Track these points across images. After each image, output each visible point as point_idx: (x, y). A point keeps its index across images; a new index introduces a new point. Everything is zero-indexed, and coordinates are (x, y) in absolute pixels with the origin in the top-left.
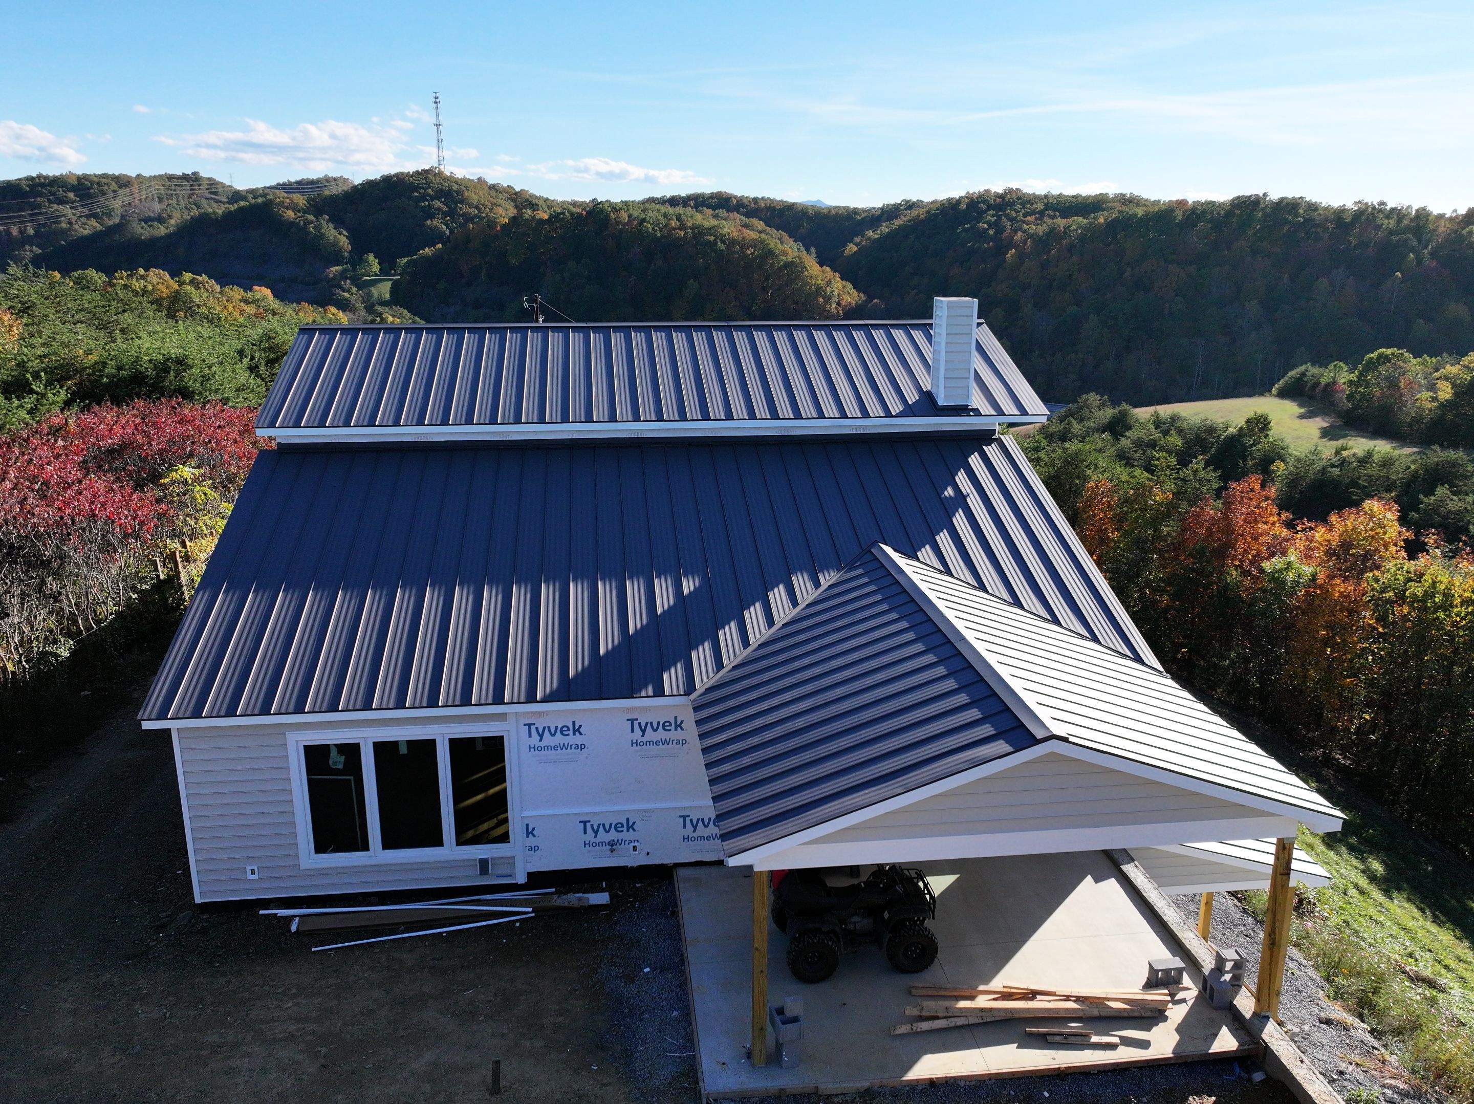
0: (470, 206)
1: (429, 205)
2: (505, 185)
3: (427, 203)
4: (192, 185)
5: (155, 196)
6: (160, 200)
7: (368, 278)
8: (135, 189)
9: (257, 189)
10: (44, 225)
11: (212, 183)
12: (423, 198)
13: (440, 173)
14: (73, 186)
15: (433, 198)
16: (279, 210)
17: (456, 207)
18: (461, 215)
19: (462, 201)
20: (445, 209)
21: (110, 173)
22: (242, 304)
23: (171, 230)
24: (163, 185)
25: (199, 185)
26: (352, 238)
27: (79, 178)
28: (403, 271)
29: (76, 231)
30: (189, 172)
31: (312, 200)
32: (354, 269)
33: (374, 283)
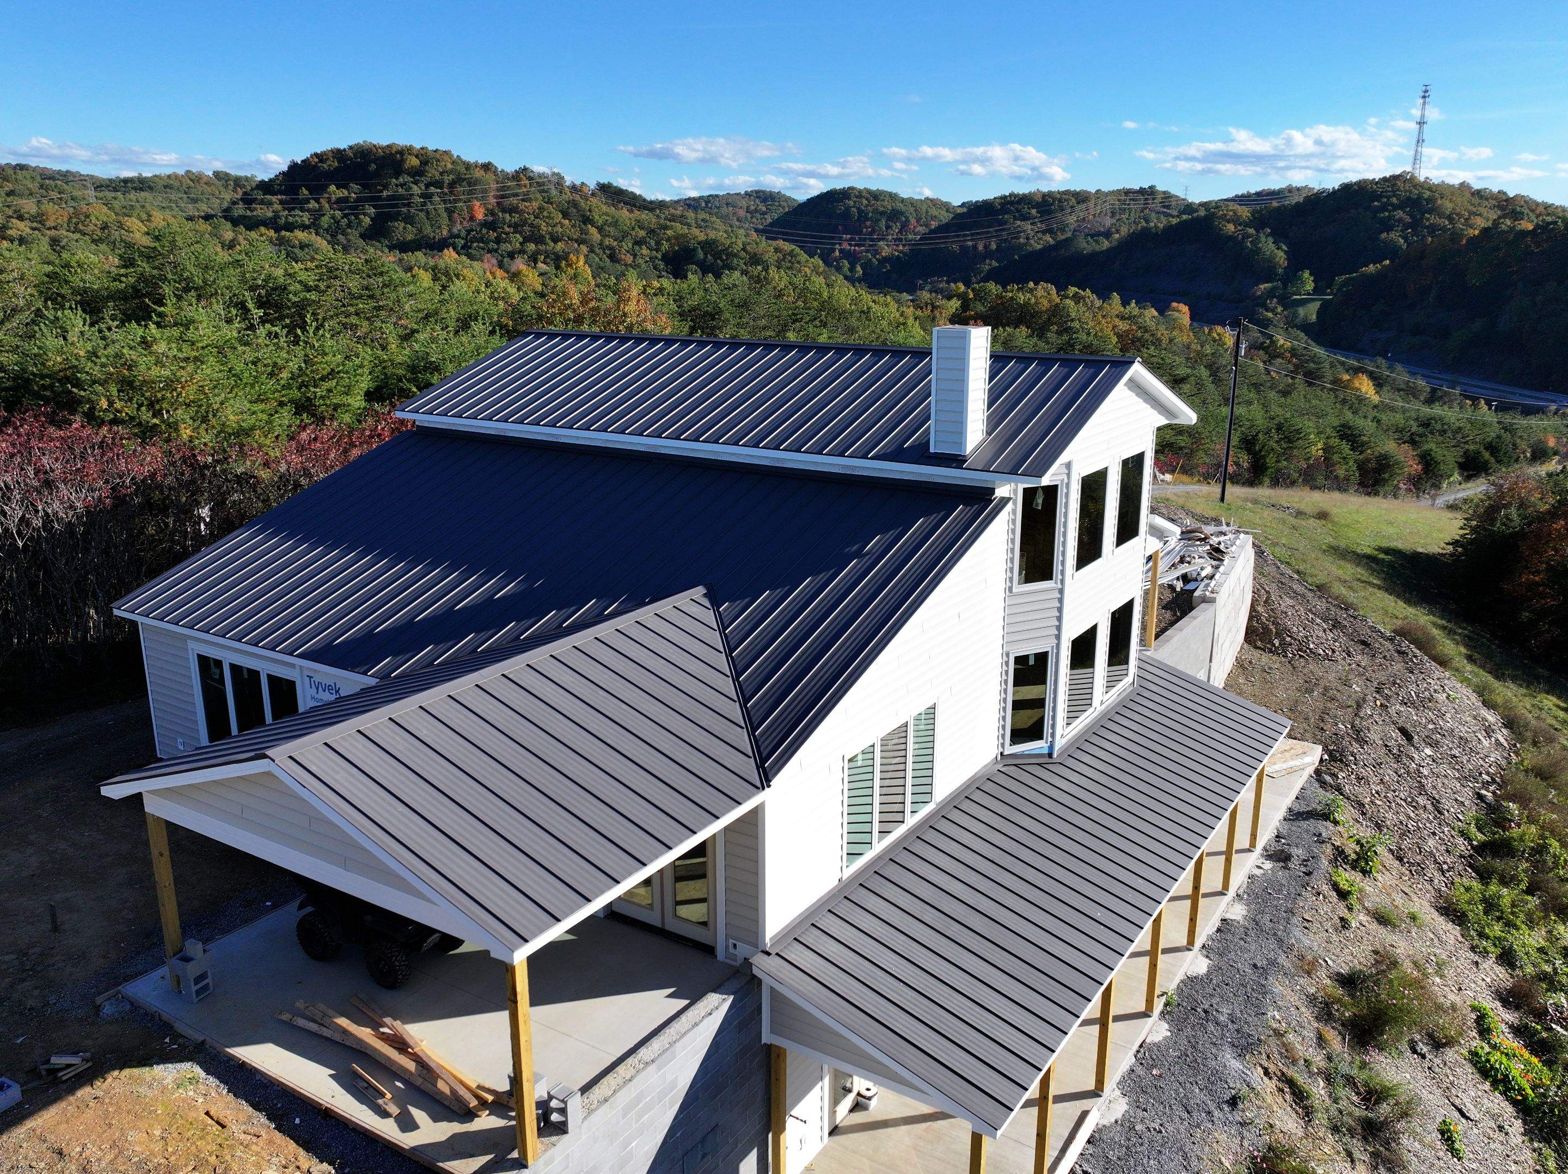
0: (1441, 215)
1: (1389, 216)
2: (1495, 190)
3: (1387, 214)
4: (1146, 199)
5: (1109, 212)
6: (1113, 214)
7: (1298, 297)
8: (1091, 204)
9: (1210, 202)
10: (1006, 240)
11: (1167, 196)
12: (1383, 208)
13: (1413, 178)
14: (1038, 203)
15: (1396, 208)
16: (1220, 223)
17: (1422, 219)
18: (1427, 227)
19: (1430, 211)
20: (1408, 219)
21: (1072, 189)
22: (1117, 320)
23: (1115, 243)
24: (1119, 200)
25: (1154, 199)
26: (1290, 255)
27: (1044, 195)
28: (1339, 289)
29: (1031, 245)
30: (1146, 186)
31: (1258, 212)
32: (1285, 286)
33: (1303, 303)
